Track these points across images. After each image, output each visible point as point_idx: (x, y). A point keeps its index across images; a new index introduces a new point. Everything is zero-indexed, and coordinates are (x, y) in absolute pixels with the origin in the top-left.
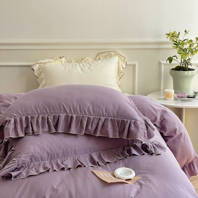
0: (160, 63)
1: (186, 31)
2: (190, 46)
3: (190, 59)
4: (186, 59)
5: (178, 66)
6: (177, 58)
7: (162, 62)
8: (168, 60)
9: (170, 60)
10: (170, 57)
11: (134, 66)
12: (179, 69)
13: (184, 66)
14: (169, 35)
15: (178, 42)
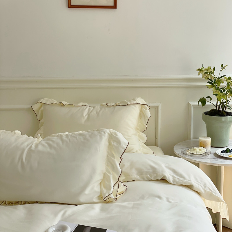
0: (189, 105)
1: (222, 66)
2: (229, 84)
3: (228, 101)
5: (213, 110)
6: (211, 99)
7: (191, 103)
8: (200, 102)
10: (203, 98)
11: (156, 108)
12: (214, 113)
14: (201, 70)
15: (213, 80)
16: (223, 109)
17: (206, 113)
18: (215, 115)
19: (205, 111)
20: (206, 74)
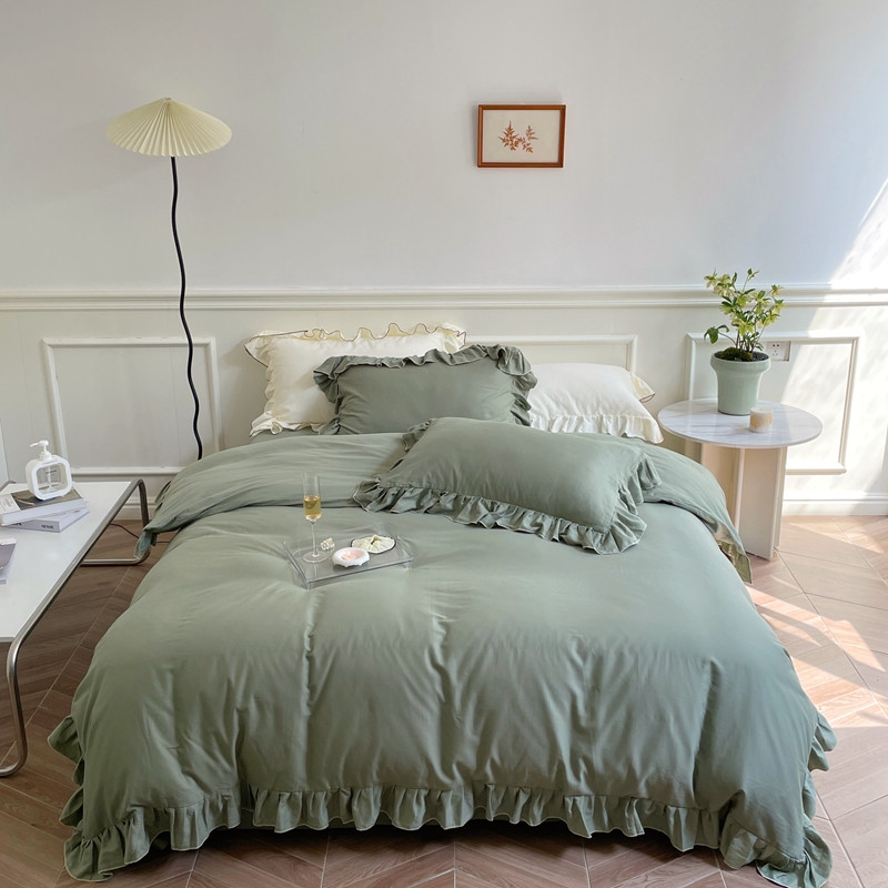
0: (688, 340)
1: (750, 272)
2: (759, 305)
3: (757, 334)
4: (750, 334)
5: (731, 350)
6: (728, 331)
7: (692, 335)
8: (708, 336)
9: (713, 334)
10: (712, 329)
11: (629, 345)
12: (731, 355)
13: (744, 348)
14: (712, 279)
15: (732, 299)
16: (748, 348)
17: (718, 355)
18: (734, 360)
19: (716, 351)
20: (720, 287)
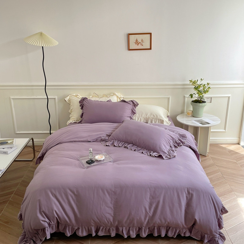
1: (201, 79)
2: (204, 88)
3: (203, 96)
5: (196, 100)
6: (195, 95)
9: (191, 96)
11: (169, 98)
13: (200, 100)
14: (191, 81)
15: (197, 86)
18: (197, 103)
19: (192, 100)
